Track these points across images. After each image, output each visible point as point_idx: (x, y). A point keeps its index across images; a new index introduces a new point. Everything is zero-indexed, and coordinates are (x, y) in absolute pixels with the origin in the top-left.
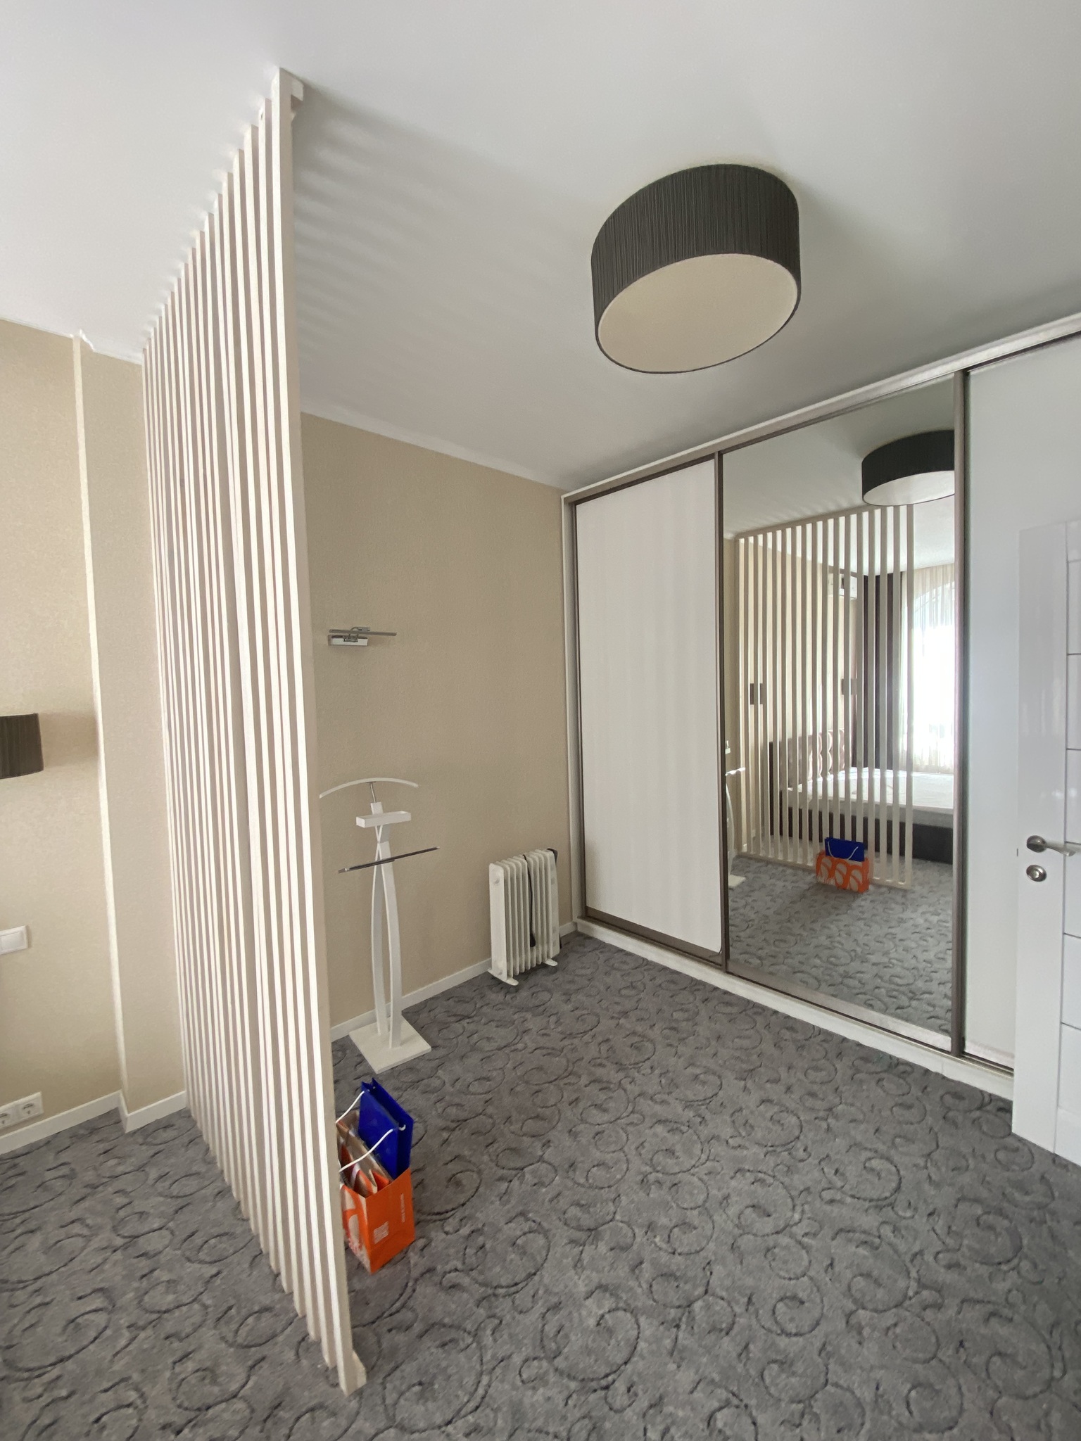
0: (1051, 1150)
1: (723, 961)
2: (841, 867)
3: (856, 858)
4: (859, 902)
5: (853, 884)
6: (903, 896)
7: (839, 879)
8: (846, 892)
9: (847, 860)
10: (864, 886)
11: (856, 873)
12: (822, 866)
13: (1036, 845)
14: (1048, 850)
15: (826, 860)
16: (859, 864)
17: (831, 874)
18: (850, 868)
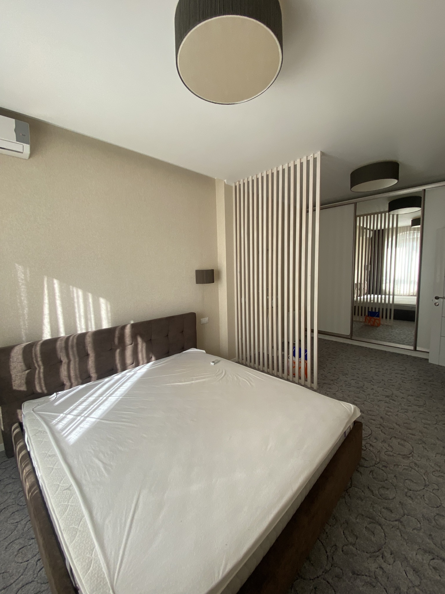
0: (437, 364)
1: (350, 337)
2: (373, 320)
3: (377, 317)
4: (378, 329)
5: (376, 324)
6: (391, 327)
7: (372, 323)
8: (374, 326)
9: (374, 317)
10: (379, 325)
11: (377, 321)
12: (366, 319)
13: (437, 298)
14: (440, 299)
15: (368, 318)
16: (378, 318)
17: (369, 322)
18: (375, 320)
